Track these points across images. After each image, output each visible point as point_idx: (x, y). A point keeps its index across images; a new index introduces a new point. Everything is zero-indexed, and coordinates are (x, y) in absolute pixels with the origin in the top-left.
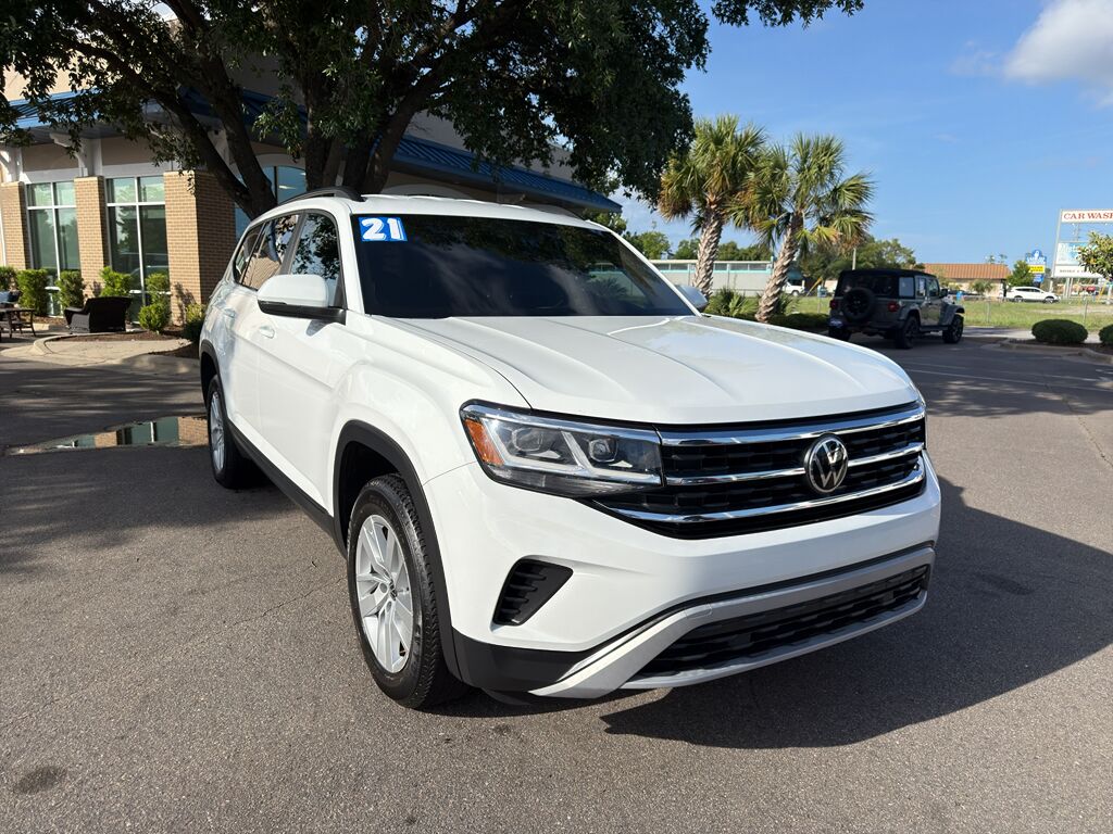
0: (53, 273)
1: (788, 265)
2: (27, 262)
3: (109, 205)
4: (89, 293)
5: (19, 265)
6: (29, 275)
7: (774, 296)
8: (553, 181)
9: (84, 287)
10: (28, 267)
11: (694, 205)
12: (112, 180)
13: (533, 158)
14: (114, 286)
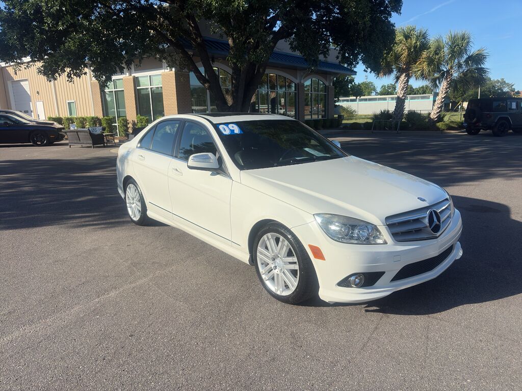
0: (114, 118)
1: (444, 97)
2: (103, 114)
3: (138, 88)
4: (130, 125)
5: (100, 116)
6: (106, 119)
7: (438, 113)
8: (329, 63)
9: (129, 124)
10: (104, 116)
11: (395, 70)
12: (138, 77)
13: (320, 54)
14: (142, 123)
